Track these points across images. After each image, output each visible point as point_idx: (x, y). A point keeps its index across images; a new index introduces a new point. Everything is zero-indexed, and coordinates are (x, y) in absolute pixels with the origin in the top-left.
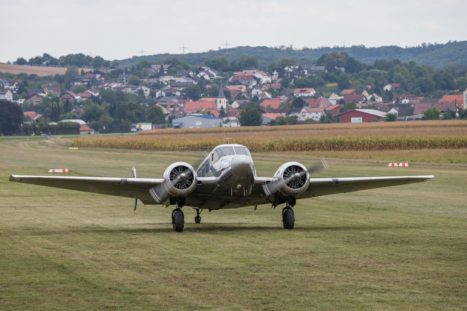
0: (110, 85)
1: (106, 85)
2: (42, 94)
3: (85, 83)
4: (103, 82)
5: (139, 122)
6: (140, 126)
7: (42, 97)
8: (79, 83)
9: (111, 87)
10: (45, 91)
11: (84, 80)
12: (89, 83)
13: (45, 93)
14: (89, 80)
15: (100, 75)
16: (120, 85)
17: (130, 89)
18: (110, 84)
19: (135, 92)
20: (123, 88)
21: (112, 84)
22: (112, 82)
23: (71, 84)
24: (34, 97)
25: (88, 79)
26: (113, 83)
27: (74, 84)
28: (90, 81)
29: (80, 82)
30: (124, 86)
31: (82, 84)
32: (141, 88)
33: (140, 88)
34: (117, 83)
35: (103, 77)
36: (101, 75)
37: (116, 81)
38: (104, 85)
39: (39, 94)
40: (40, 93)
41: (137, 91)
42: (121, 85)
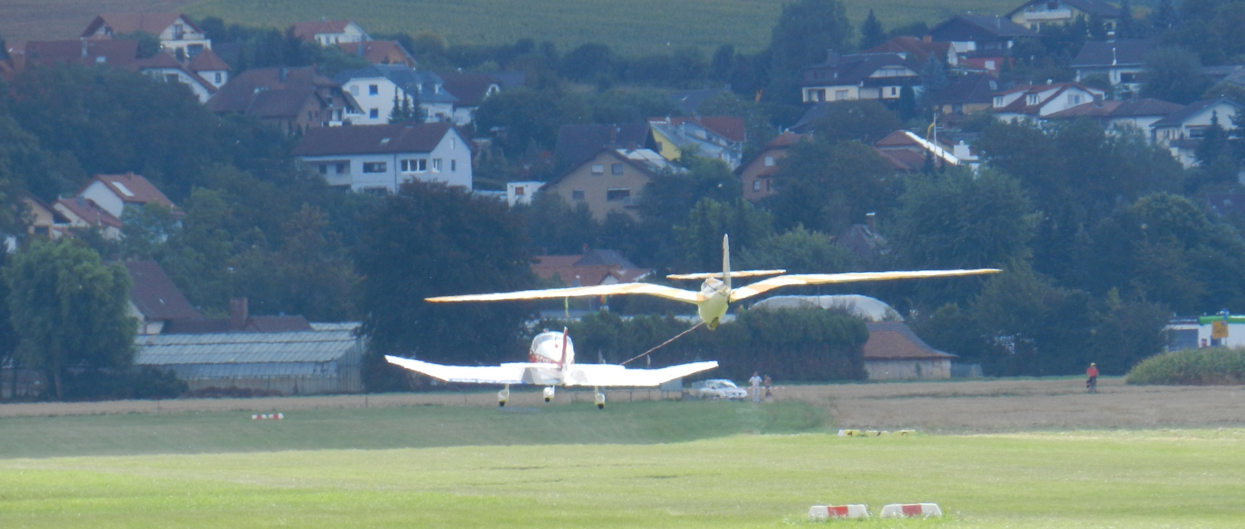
0: (1029, 102)
1: (1008, 100)
2: (641, 154)
3: (887, 92)
4: (993, 85)
5: (1212, 312)
6: (1220, 331)
7: (641, 166)
8: (853, 93)
9: (1034, 111)
10: (658, 138)
11: (877, 74)
12: (907, 92)
13: (654, 146)
14: (909, 73)
15: (971, 46)
16: (1087, 99)
17: (1145, 125)
18: (1033, 92)
19: (1174, 143)
20: (1107, 118)
21: (1043, 96)
22: (1041, 85)
23: (805, 99)
24: (598, 169)
25: (905, 64)
26: (1046, 88)
27: (822, 94)
28: (914, 81)
29: (854, 83)
30: (1110, 107)
31: (871, 94)
32: (1215, 119)
33: (1203, 120)
34: (1074, 92)
35: (990, 56)
36: (979, 43)
37: (1064, 81)
38: (997, 104)
39: (622, 152)
40: (631, 149)
41: (1187, 133)
42: (1097, 98)
